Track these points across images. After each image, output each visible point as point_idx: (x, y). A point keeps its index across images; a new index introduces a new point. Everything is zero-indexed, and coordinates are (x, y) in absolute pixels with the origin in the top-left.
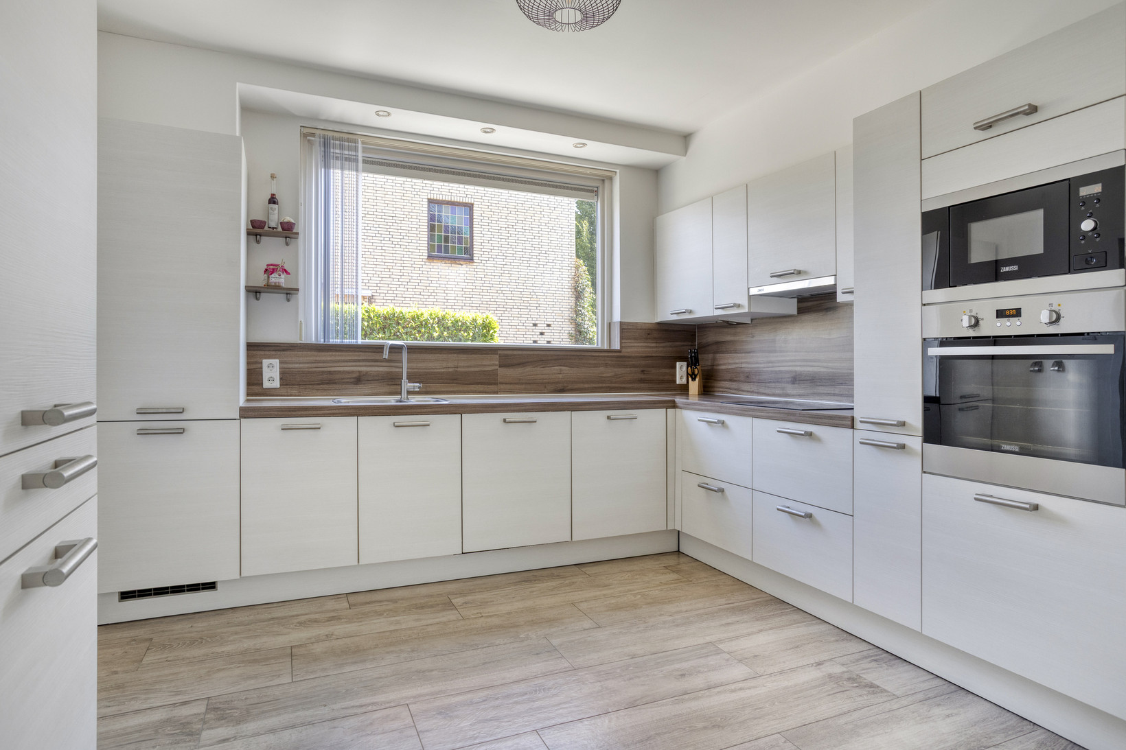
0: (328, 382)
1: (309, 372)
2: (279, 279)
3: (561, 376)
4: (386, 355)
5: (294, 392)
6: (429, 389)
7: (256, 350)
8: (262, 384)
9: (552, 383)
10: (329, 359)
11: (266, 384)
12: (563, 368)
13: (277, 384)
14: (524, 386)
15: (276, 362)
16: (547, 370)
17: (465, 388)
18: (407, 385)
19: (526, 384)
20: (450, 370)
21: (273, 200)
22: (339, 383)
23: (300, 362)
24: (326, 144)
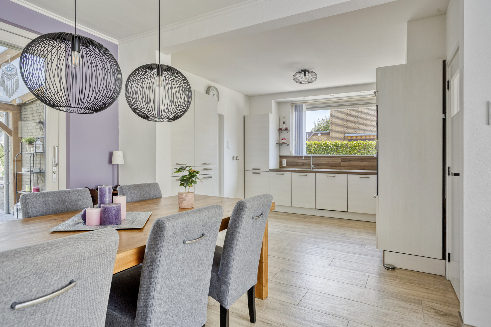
0: (296, 165)
1: (292, 163)
2: (285, 141)
3: (362, 165)
4: (303, 158)
5: (289, 167)
6: (321, 168)
7: (281, 157)
8: (282, 165)
9: (359, 167)
10: (296, 159)
11: (283, 165)
12: (363, 162)
13: (285, 165)
14: (349, 168)
15: (285, 160)
16: (357, 163)
17: (331, 168)
18: (312, 166)
19: (350, 167)
20: (327, 162)
21: (284, 123)
22: (298, 165)
23: (290, 160)
24: (296, 106)
